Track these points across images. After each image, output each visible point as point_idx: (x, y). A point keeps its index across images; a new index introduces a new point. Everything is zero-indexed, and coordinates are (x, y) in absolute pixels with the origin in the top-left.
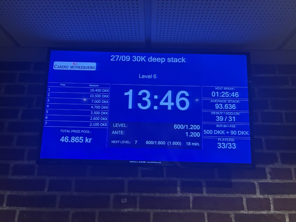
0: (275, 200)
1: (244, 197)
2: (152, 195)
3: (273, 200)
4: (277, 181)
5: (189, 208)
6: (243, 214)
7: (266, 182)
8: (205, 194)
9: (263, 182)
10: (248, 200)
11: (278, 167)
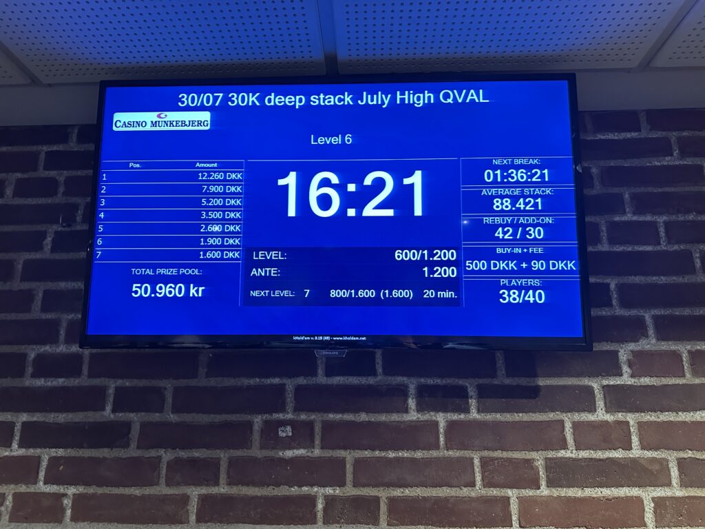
0: (641, 425)
1: (568, 420)
2: (349, 417)
3: (636, 425)
4: (646, 381)
5: (437, 447)
6: (566, 458)
7: (619, 383)
8: (474, 415)
9: (612, 383)
10: (576, 426)
11: (647, 347)
